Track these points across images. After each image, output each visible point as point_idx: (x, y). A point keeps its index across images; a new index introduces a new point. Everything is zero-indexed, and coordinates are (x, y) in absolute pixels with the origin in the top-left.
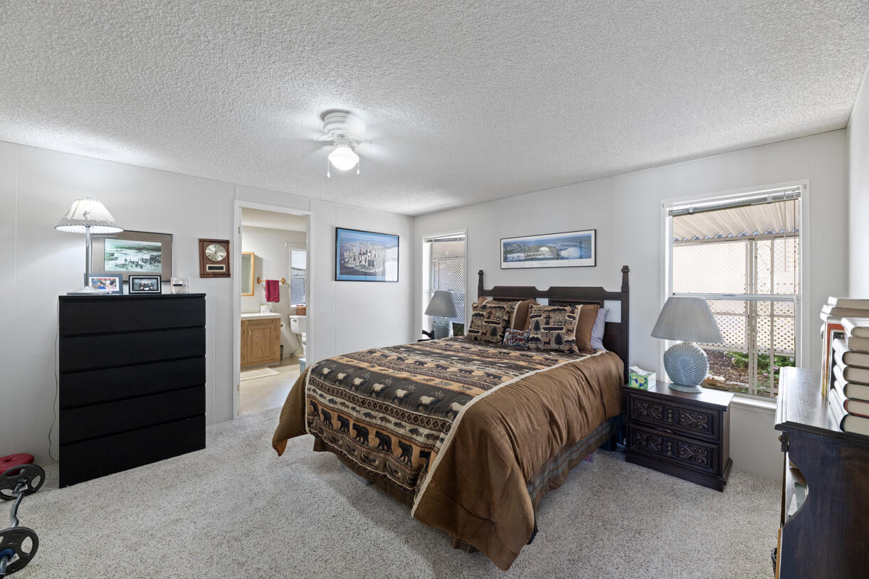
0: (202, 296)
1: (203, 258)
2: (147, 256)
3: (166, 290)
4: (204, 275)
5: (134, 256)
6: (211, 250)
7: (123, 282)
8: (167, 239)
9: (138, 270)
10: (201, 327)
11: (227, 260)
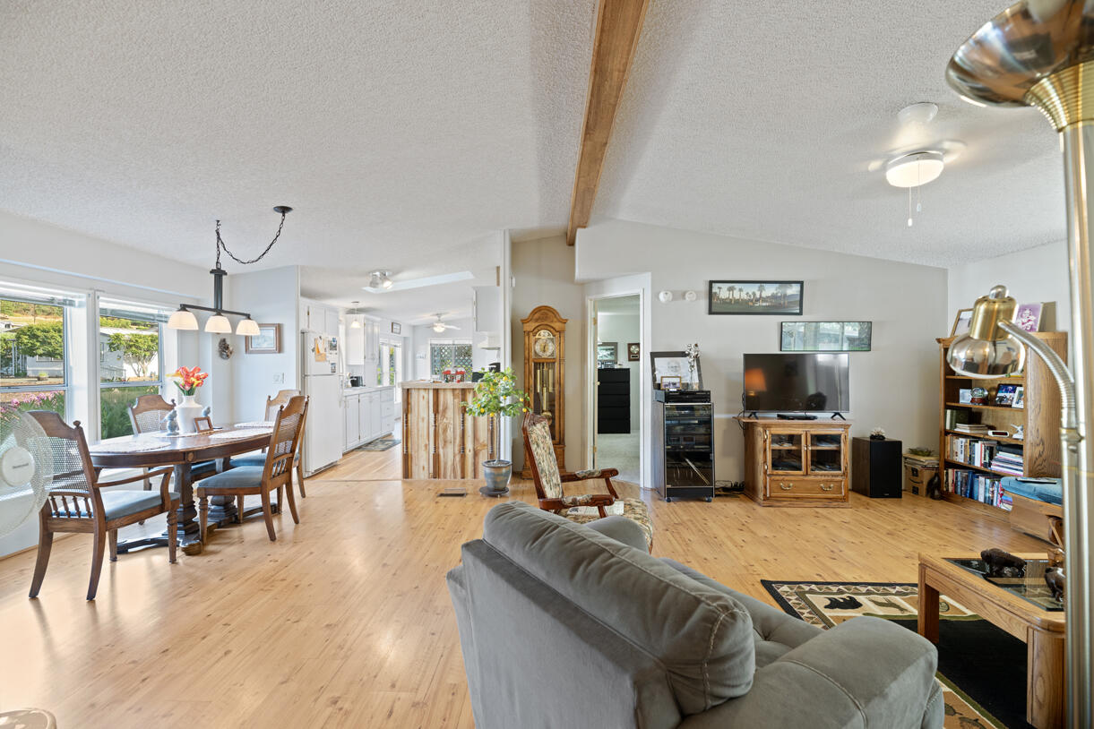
0: (629, 369)
1: (630, 352)
2: (609, 352)
3: (616, 367)
4: (630, 360)
5: (605, 353)
6: (633, 347)
7: (602, 363)
8: (615, 344)
9: (606, 359)
10: (629, 382)
11: (639, 353)
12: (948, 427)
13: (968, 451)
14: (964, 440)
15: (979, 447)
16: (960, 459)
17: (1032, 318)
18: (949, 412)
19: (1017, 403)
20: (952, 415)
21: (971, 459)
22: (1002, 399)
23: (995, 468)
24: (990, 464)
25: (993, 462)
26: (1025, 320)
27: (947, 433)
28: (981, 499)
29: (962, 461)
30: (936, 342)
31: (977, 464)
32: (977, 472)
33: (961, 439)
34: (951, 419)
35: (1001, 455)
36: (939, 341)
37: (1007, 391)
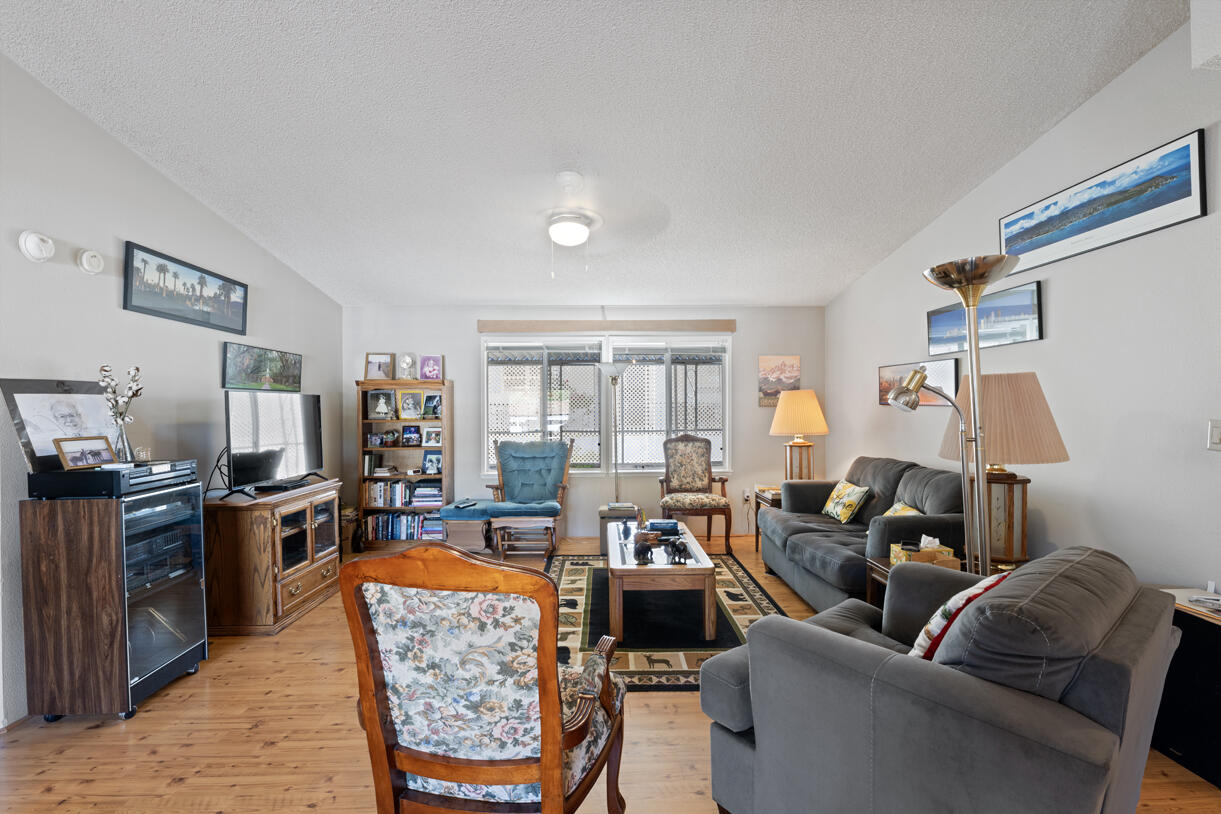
12: (366, 474)
13: (389, 493)
14: (382, 484)
15: (399, 488)
16: (380, 503)
17: (436, 367)
18: (367, 457)
19: (427, 442)
20: (370, 460)
21: (392, 500)
22: (408, 440)
23: (416, 503)
24: (410, 502)
25: (414, 500)
26: (431, 369)
27: (365, 480)
28: (403, 537)
29: (382, 505)
30: (355, 383)
31: (398, 504)
32: (398, 513)
33: (379, 484)
34: (370, 465)
35: (419, 491)
36: (358, 383)
37: (410, 432)
